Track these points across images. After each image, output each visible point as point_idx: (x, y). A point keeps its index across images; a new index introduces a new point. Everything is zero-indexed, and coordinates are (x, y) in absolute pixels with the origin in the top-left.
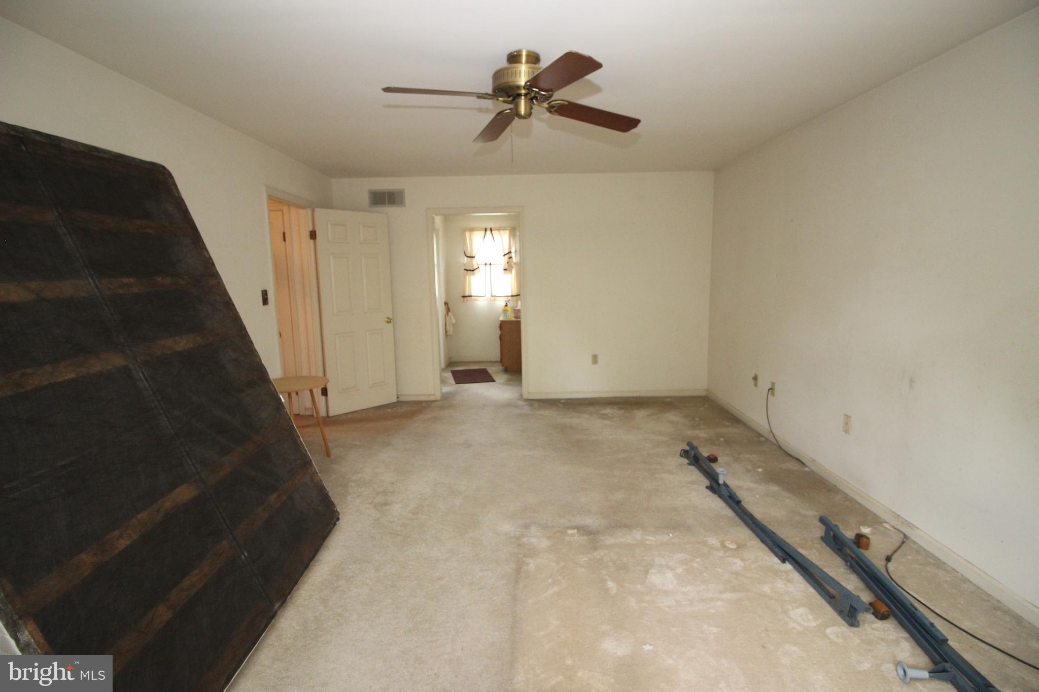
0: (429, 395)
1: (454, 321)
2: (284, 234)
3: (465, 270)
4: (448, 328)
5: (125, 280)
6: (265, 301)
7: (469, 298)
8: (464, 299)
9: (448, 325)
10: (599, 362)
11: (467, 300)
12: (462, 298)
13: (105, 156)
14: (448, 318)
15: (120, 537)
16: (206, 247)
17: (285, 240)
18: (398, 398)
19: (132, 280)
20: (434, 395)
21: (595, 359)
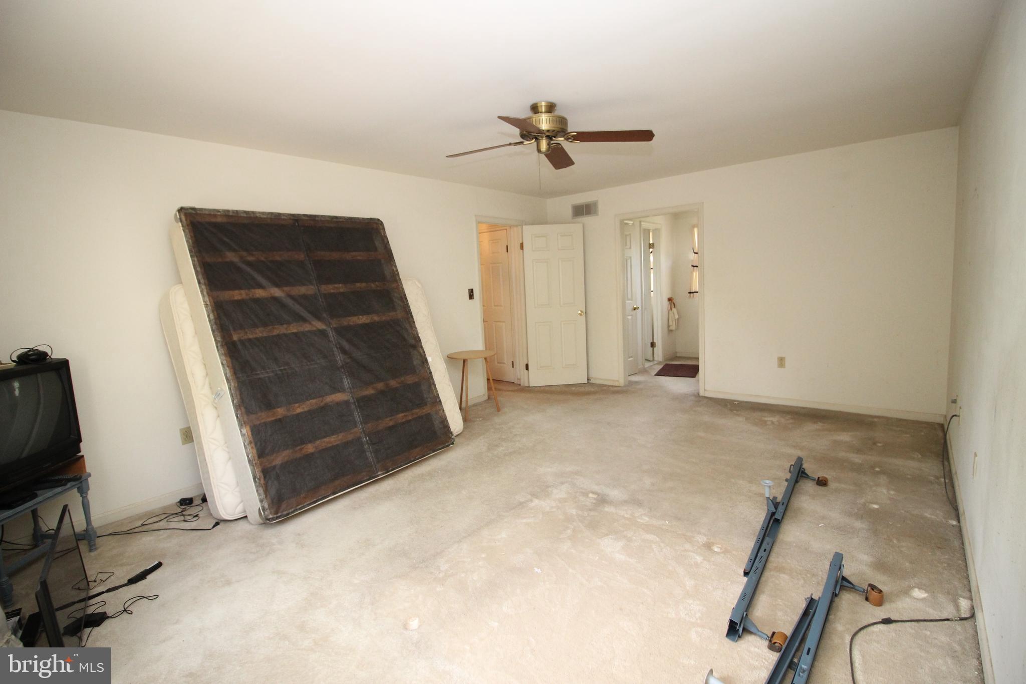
0: (613, 381)
1: (677, 317)
2: (507, 246)
3: (692, 266)
4: (671, 323)
5: (336, 285)
6: (471, 296)
7: (695, 293)
8: (690, 296)
9: (670, 320)
10: (787, 364)
11: (693, 296)
12: (689, 294)
13: (341, 220)
14: (671, 314)
15: (299, 407)
16: (396, 264)
17: (507, 251)
18: (588, 380)
19: (340, 285)
20: (618, 381)
21: (781, 362)
